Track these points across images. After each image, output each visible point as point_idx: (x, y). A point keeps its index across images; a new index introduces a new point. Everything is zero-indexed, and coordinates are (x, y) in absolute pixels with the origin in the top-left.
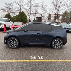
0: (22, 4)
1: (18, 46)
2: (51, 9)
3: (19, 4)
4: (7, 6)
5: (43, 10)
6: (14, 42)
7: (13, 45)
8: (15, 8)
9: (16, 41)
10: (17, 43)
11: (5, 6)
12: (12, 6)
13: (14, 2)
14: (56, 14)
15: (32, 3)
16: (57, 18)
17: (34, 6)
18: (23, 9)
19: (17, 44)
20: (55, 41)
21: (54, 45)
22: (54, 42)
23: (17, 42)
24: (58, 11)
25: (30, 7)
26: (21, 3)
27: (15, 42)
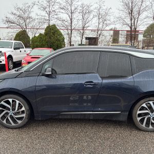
0: (52, 9)
1: (27, 120)
2: (120, 18)
3: (45, 9)
4: (18, 13)
5: (101, 20)
6: (14, 109)
7: (11, 117)
8: (37, 17)
9: (20, 107)
10: (23, 112)
11: (15, 14)
12: (30, 12)
13: (34, 4)
14: (131, 28)
15: (76, 6)
16: (133, 39)
17: (79, 11)
18: (56, 20)
19: (24, 115)
20: (144, 105)
21: (139, 119)
22: (140, 110)
23: (23, 109)
24: (136, 22)
25: (70, 15)
26: (51, 6)
27: (18, 109)
